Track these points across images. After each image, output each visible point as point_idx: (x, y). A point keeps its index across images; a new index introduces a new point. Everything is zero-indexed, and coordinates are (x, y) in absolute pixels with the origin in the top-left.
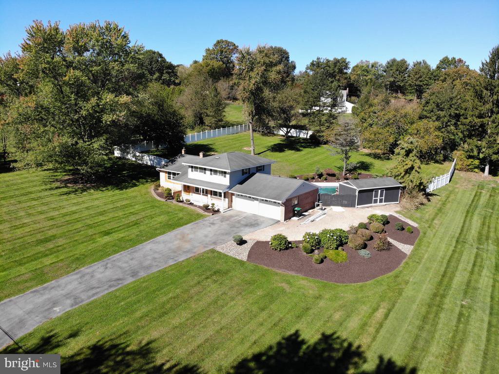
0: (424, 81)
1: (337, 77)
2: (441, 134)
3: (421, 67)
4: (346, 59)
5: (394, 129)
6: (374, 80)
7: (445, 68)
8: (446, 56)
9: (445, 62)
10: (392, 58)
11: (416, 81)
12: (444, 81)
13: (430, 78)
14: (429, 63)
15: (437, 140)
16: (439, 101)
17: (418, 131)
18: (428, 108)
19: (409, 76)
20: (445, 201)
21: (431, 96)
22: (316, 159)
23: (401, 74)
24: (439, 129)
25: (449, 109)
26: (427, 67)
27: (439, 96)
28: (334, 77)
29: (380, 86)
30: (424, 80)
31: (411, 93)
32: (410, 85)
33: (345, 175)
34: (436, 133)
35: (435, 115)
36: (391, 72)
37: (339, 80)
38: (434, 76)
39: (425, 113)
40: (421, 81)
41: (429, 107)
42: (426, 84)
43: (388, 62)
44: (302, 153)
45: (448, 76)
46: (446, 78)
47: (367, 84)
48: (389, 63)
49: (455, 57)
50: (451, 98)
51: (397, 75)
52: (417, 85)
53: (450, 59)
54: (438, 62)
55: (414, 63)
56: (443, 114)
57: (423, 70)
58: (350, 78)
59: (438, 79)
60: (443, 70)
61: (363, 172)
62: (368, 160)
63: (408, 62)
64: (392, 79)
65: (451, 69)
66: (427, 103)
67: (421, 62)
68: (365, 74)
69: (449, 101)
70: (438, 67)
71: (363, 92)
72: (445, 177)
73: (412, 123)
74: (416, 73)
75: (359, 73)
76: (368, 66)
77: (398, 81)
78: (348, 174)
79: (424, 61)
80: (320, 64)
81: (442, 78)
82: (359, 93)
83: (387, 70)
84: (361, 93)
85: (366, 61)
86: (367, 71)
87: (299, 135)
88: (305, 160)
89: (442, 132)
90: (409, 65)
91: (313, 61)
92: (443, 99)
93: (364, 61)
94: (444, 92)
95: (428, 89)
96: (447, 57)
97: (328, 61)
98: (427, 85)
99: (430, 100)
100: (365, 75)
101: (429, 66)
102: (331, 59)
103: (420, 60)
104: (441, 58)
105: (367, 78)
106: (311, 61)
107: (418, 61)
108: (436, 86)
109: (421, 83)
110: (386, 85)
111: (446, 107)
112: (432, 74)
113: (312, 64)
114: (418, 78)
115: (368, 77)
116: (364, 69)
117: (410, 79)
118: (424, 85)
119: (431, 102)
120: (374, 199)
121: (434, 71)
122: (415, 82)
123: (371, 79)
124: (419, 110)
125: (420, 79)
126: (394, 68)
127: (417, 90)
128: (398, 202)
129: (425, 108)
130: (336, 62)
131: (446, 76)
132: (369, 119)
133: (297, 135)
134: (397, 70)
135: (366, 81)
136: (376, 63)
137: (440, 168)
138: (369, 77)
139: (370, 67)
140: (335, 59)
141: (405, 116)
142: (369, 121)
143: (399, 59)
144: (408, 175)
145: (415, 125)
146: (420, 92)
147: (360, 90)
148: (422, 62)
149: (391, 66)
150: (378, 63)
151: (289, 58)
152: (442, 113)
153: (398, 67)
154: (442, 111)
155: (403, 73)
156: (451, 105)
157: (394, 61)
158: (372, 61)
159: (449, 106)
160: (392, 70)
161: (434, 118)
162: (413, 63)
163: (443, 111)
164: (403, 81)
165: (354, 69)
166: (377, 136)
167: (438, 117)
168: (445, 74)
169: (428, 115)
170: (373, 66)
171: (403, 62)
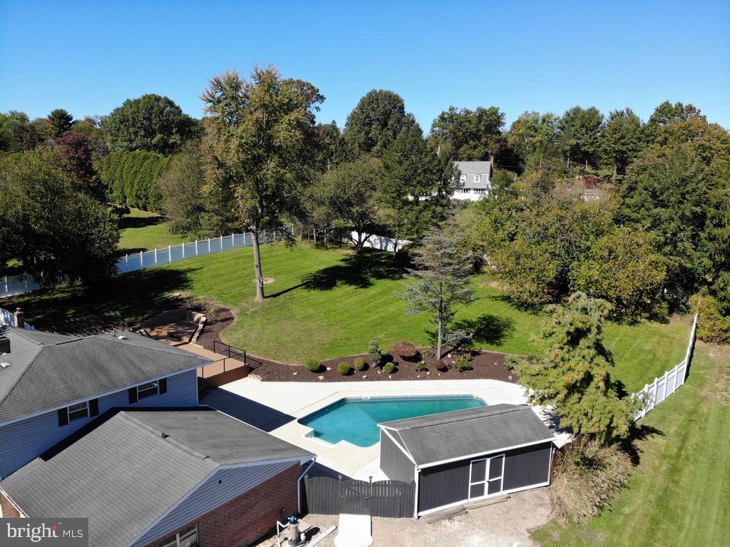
0: (628, 144)
1: (484, 140)
2: (663, 258)
3: (623, 120)
4: (498, 108)
5: (559, 247)
6: (545, 142)
7: (664, 122)
8: (665, 100)
9: (665, 111)
10: (574, 107)
11: (615, 143)
12: (664, 143)
13: (640, 139)
14: (637, 113)
15: (655, 272)
16: (656, 185)
17: (610, 252)
18: (633, 201)
19: (603, 136)
20: (678, 456)
21: (638, 174)
22: (391, 309)
23: (589, 133)
24: (659, 247)
25: (680, 202)
26: (634, 120)
27: (658, 174)
28: (479, 138)
29: (555, 154)
30: (628, 142)
31: (607, 164)
32: (605, 151)
33: (442, 357)
34: (653, 257)
35: (649, 216)
36: (573, 129)
37: (486, 145)
38: (646, 135)
39: (627, 211)
40: (623, 144)
41: (636, 199)
42: (632, 150)
43: (567, 112)
44: (371, 291)
45: (671, 134)
46: (666, 139)
47: (535, 149)
48: (568, 114)
49: (681, 102)
50: (684, 179)
51: (583, 135)
52: (618, 151)
53: (673, 106)
54: (653, 112)
55: (611, 113)
56: (667, 215)
57: (626, 125)
58: (505, 141)
59: (653, 141)
60: (661, 124)
61: (485, 348)
62: (503, 311)
63: (601, 113)
64: (573, 142)
65: (675, 124)
66: (631, 189)
67: (623, 112)
68: (532, 133)
69: (678, 187)
70: (653, 120)
71: (528, 163)
72: (675, 373)
73: (599, 234)
74: (615, 131)
75: (521, 131)
76: (536, 121)
77: (585, 145)
78: (449, 356)
79: (628, 110)
80: (455, 117)
81: (659, 139)
82: (521, 165)
83: (566, 126)
84: (524, 164)
85: (534, 113)
86: (534, 129)
87: (386, 247)
88: (369, 311)
89: (665, 255)
90: (603, 117)
91: (443, 113)
92: (666, 182)
93: (530, 112)
94: (667, 166)
95: (635, 157)
96: (667, 103)
97: (468, 112)
98: (635, 150)
99: (636, 183)
100: (532, 136)
101: (638, 118)
102: (473, 109)
103: (621, 108)
104: (658, 104)
105: (534, 140)
106: (440, 114)
107: (618, 110)
108: (650, 154)
109: (624, 148)
110: (564, 152)
111: (673, 199)
112: (642, 132)
113: (442, 118)
114: (619, 139)
115: (537, 138)
116: (529, 126)
117: (605, 140)
118: (630, 151)
119: (640, 186)
120: (470, 484)
121: (646, 127)
122: (613, 146)
123: (541, 142)
124: (614, 205)
125: (623, 141)
126: (578, 123)
127: (617, 160)
128: (547, 483)
129: (628, 201)
130: (482, 113)
131: (667, 135)
132: (508, 223)
133: (381, 247)
134: (583, 126)
135: (533, 145)
136: (549, 116)
137: (663, 336)
138: (539, 138)
139: (540, 122)
140: (480, 110)
141: (584, 217)
142: (510, 227)
143: (585, 107)
144: (576, 396)
145: (605, 239)
146: (622, 162)
147: (523, 160)
148: (625, 112)
149: (572, 119)
150: (552, 115)
151: (403, 108)
152: (663, 213)
153: (585, 121)
154: (665, 207)
155: (592, 130)
156: (683, 195)
157: (577, 110)
158: (542, 113)
159: (679, 196)
160: (573, 126)
161: (648, 223)
162: (609, 114)
163: (668, 207)
164: (592, 144)
165: (514, 126)
166: (521, 261)
167: (655, 221)
168: (666, 132)
169: (634, 216)
170: (544, 121)
171: (593, 112)
